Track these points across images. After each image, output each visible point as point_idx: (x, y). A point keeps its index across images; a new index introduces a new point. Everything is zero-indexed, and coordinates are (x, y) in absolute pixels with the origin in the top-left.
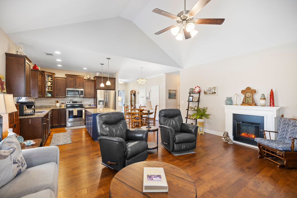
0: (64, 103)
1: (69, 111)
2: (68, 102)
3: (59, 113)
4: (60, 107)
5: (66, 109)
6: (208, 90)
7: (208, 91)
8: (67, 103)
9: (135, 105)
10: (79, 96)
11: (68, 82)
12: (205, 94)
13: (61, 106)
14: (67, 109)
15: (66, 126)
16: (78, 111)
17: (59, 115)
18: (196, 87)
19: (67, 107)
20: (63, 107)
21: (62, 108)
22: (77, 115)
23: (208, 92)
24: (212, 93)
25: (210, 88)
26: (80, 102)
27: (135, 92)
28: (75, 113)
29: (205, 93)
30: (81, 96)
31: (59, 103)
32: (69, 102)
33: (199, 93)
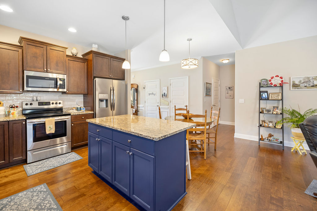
0: (17, 107)
1: (33, 125)
2: (27, 104)
3: (6, 133)
4: (6, 116)
5: (26, 120)
6: (302, 82)
7: (304, 83)
8: (25, 107)
9: (137, 106)
10: (56, 90)
11: (29, 57)
12: (294, 88)
13: (9, 112)
14: (28, 121)
15: (25, 162)
16: (57, 123)
17: (6, 137)
18: (272, 78)
19: (25, 115)
20: (16, 115)
21: (11, 118)
22: (54, 132)
23: (302, 85)
24: (312, 86)
25: (308, 78)
26: (56, 103)
27: (138, 87)
28: (50, 128)
29: (295, 86)
30: (60, 90)
31: (3, 105)
32: (31, 104)
33: (281, 86)
